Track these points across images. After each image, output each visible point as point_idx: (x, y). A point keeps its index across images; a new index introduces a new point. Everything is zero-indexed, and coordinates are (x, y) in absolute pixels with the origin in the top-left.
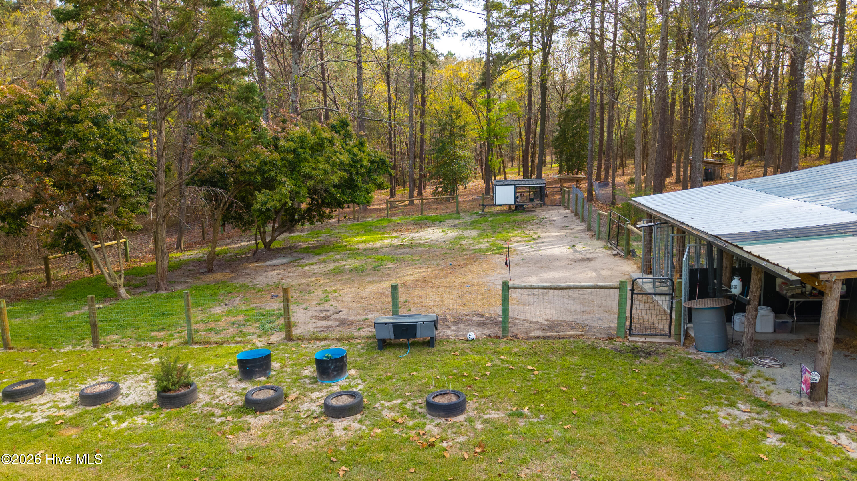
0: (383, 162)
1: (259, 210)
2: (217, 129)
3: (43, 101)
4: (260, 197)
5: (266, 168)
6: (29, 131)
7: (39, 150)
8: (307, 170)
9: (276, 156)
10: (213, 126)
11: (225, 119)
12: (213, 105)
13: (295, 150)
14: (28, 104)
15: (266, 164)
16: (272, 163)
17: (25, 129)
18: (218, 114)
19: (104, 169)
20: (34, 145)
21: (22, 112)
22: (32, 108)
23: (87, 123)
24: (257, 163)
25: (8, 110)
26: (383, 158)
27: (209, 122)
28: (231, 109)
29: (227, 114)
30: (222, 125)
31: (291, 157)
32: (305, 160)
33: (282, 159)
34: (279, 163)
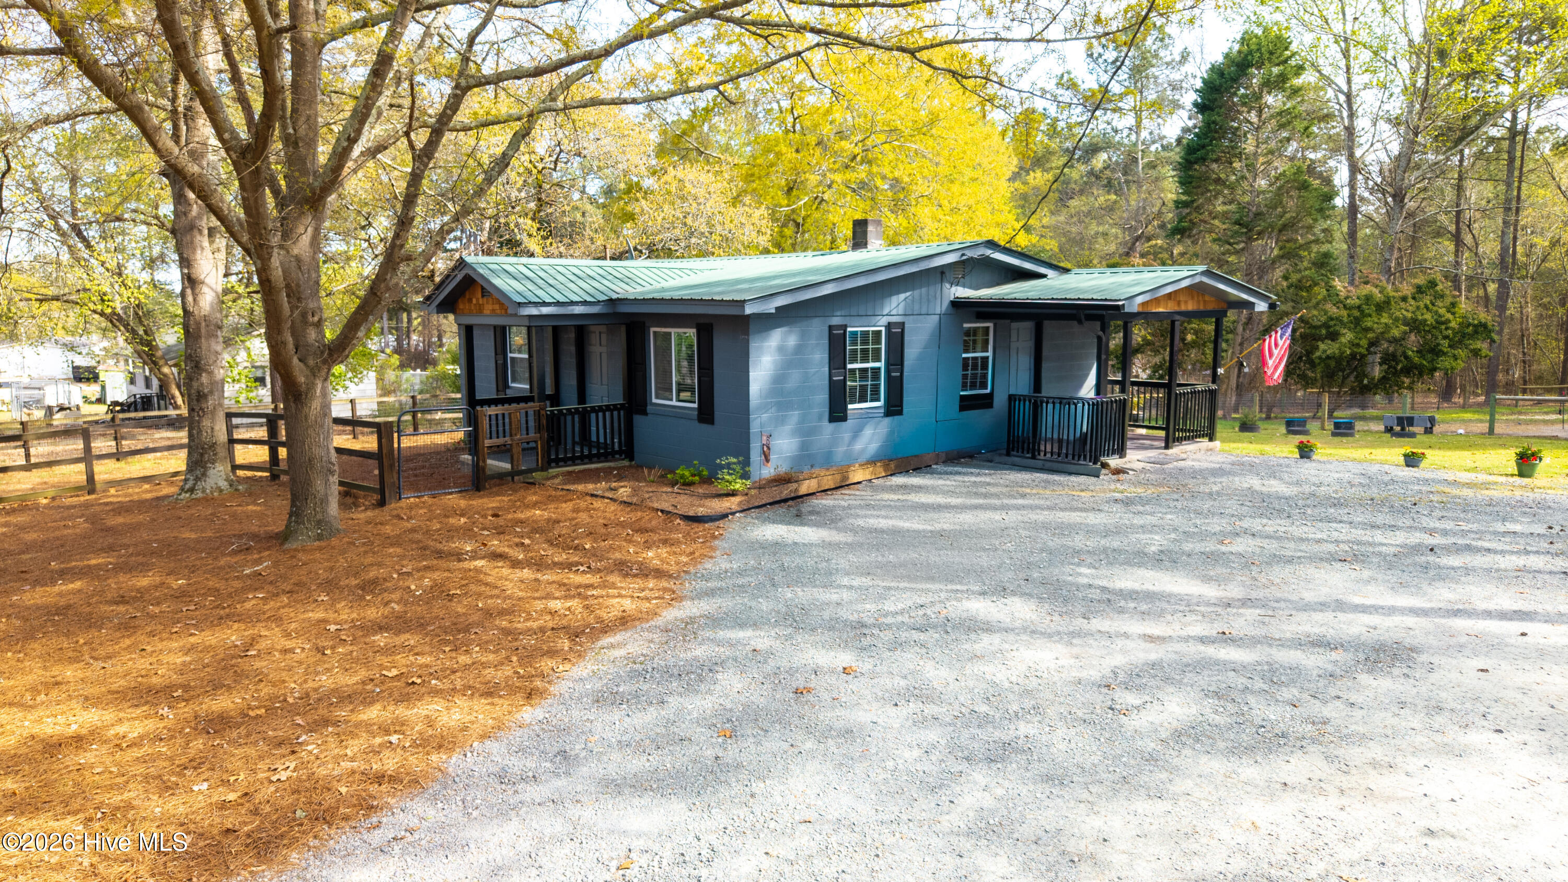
0: (1484, 326)
1: (1320, 358)
2: (1292, 290)
5: (1332, 323)
8: (1369, 324)
9: (1344, 313)
10: (1289, 287)
11: (1300, 281)
12: (1291, 269)
13: (1359, 307)
15: (1332, 319)
16: (1339, 319)
18: (1295, 277)
24: (1323, 319)
27: (1285, 284)
28: (1307, 273)
29: (1303, 277)
30: (1299, 286)
31: (1356, 313)
32: (1370, 316)
33: (1349, 316)
34: (1345, 320)
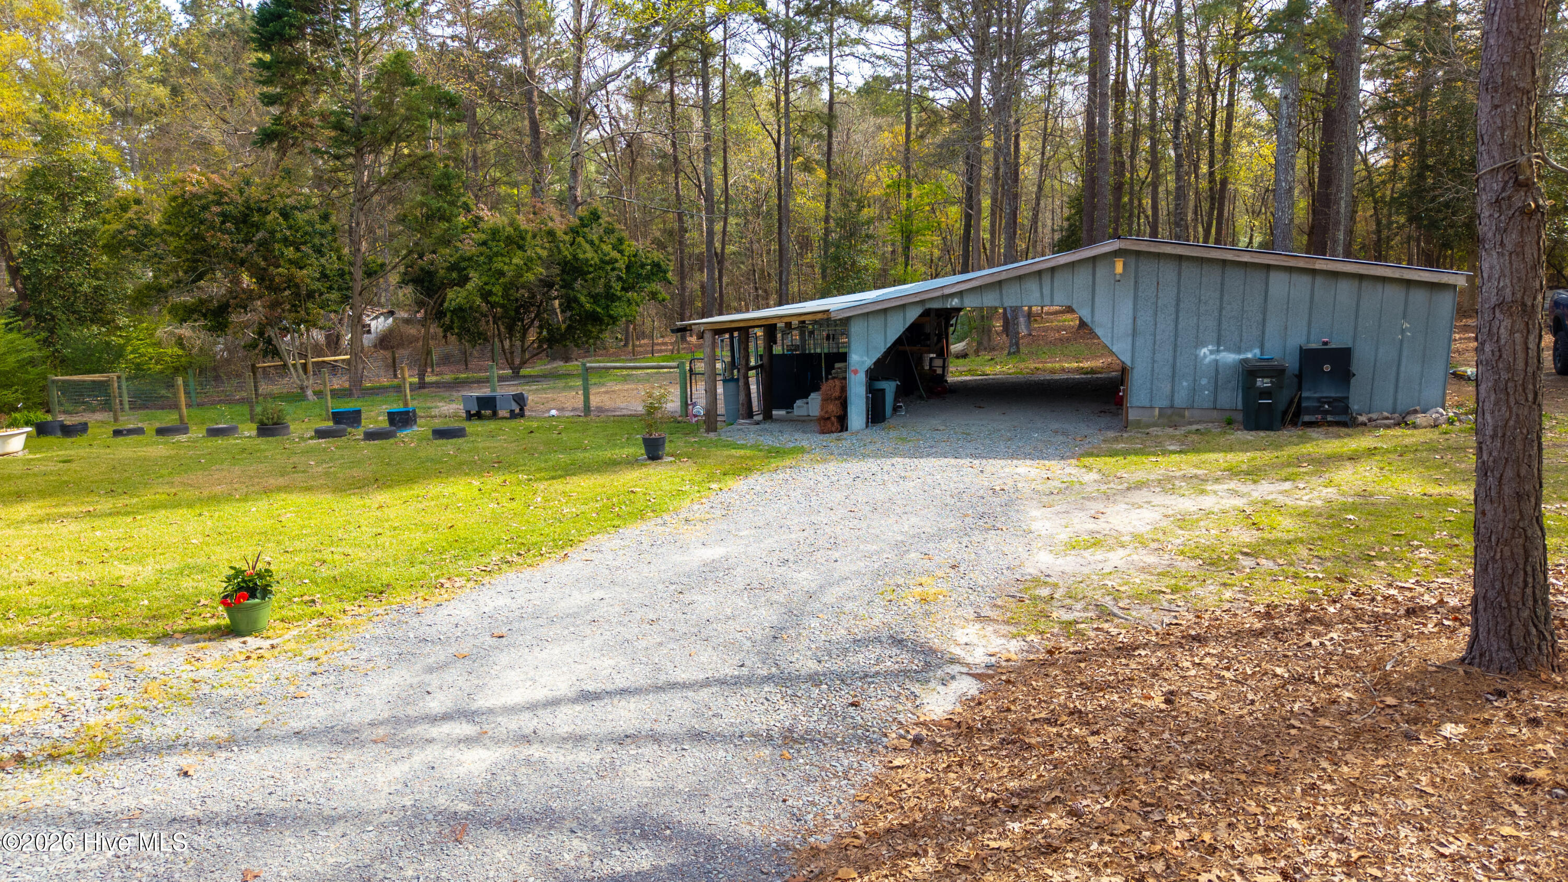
3: (241, 192)
4: (450, 294)
6: (223, 222)
7: (232, 242)
14: (221, 194)
17: (218, 220)
19: (291, 262)
20: (226, 237)
21: (219, 203)
22: (226, 199)
23: (275, 214)
25: (204, 201)
26: (656, 259)
